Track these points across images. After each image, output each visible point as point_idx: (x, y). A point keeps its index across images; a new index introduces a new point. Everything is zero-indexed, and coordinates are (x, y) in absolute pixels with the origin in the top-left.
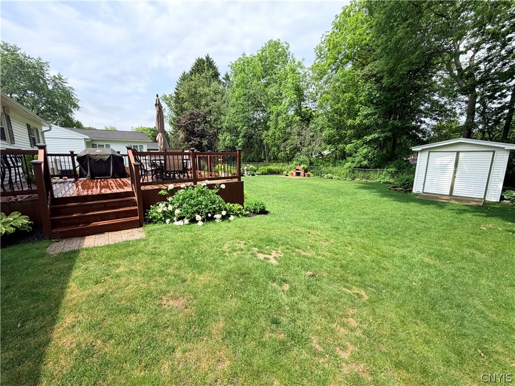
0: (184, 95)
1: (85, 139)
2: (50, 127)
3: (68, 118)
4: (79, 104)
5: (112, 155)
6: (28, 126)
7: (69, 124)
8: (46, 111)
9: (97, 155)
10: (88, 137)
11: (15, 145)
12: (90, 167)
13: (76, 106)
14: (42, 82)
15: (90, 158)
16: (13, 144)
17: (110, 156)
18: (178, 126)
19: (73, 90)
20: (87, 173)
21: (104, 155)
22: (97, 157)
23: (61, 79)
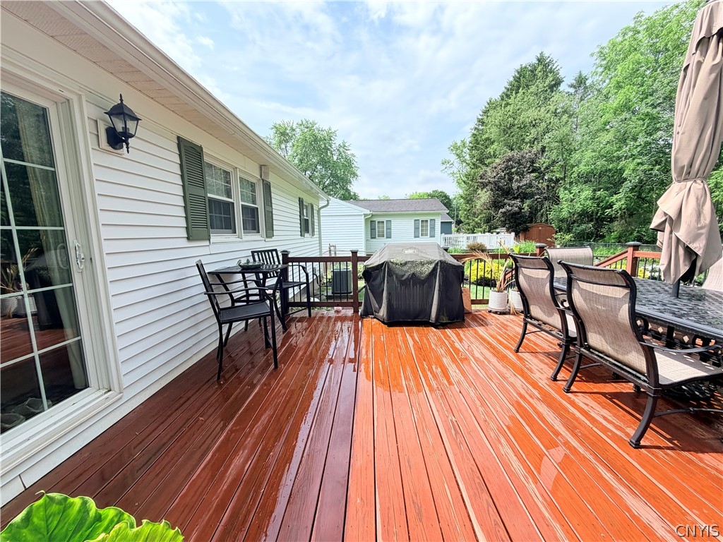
0: (493, 132)
1: (365, 215)
2: (328, 201)
3: (347, 190)
4: (358, 173)
5: (440, 261)
6: (301, 201)
7: (348, 197)
8: (329, 185)
9: (406, 263)
10: (368, 212)
11: (274, 238)
12: (389, 294)
13: (355, 175)
14: (329, 154)
15: (391, 273)
16: (271, 237)
17: (437, 264)
18: (482, 183)
19: (354, 156)
20: (380, 308)
21: (422, 264)
22: (405, 268)
23: (345, 146)
